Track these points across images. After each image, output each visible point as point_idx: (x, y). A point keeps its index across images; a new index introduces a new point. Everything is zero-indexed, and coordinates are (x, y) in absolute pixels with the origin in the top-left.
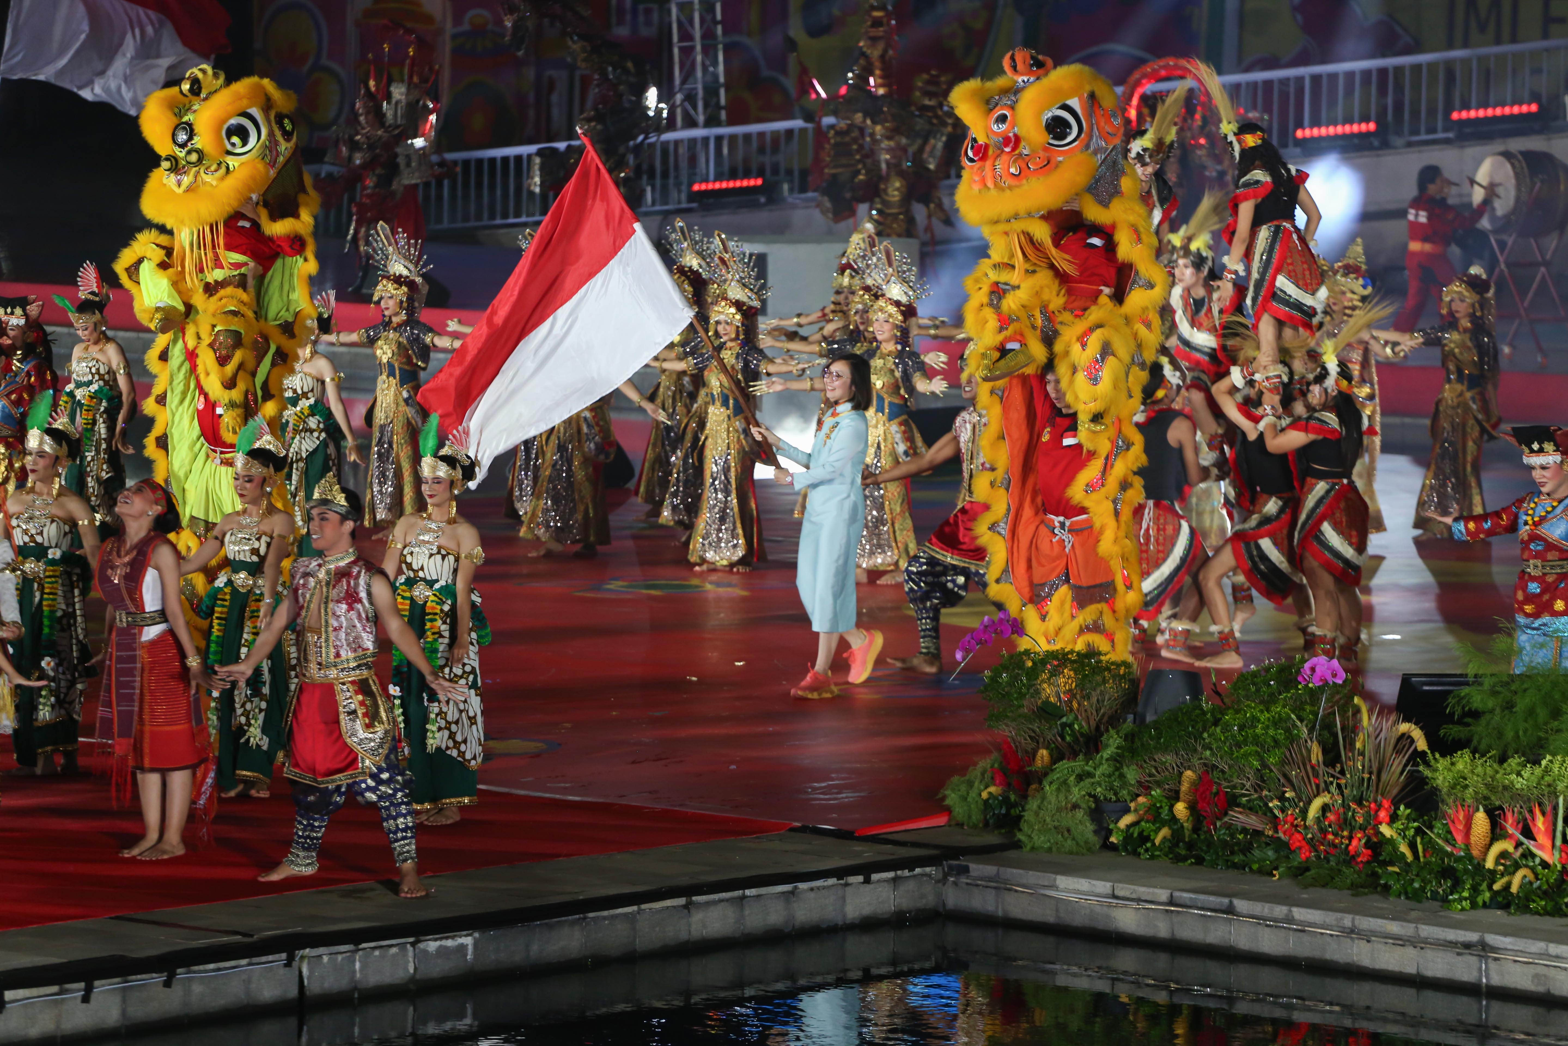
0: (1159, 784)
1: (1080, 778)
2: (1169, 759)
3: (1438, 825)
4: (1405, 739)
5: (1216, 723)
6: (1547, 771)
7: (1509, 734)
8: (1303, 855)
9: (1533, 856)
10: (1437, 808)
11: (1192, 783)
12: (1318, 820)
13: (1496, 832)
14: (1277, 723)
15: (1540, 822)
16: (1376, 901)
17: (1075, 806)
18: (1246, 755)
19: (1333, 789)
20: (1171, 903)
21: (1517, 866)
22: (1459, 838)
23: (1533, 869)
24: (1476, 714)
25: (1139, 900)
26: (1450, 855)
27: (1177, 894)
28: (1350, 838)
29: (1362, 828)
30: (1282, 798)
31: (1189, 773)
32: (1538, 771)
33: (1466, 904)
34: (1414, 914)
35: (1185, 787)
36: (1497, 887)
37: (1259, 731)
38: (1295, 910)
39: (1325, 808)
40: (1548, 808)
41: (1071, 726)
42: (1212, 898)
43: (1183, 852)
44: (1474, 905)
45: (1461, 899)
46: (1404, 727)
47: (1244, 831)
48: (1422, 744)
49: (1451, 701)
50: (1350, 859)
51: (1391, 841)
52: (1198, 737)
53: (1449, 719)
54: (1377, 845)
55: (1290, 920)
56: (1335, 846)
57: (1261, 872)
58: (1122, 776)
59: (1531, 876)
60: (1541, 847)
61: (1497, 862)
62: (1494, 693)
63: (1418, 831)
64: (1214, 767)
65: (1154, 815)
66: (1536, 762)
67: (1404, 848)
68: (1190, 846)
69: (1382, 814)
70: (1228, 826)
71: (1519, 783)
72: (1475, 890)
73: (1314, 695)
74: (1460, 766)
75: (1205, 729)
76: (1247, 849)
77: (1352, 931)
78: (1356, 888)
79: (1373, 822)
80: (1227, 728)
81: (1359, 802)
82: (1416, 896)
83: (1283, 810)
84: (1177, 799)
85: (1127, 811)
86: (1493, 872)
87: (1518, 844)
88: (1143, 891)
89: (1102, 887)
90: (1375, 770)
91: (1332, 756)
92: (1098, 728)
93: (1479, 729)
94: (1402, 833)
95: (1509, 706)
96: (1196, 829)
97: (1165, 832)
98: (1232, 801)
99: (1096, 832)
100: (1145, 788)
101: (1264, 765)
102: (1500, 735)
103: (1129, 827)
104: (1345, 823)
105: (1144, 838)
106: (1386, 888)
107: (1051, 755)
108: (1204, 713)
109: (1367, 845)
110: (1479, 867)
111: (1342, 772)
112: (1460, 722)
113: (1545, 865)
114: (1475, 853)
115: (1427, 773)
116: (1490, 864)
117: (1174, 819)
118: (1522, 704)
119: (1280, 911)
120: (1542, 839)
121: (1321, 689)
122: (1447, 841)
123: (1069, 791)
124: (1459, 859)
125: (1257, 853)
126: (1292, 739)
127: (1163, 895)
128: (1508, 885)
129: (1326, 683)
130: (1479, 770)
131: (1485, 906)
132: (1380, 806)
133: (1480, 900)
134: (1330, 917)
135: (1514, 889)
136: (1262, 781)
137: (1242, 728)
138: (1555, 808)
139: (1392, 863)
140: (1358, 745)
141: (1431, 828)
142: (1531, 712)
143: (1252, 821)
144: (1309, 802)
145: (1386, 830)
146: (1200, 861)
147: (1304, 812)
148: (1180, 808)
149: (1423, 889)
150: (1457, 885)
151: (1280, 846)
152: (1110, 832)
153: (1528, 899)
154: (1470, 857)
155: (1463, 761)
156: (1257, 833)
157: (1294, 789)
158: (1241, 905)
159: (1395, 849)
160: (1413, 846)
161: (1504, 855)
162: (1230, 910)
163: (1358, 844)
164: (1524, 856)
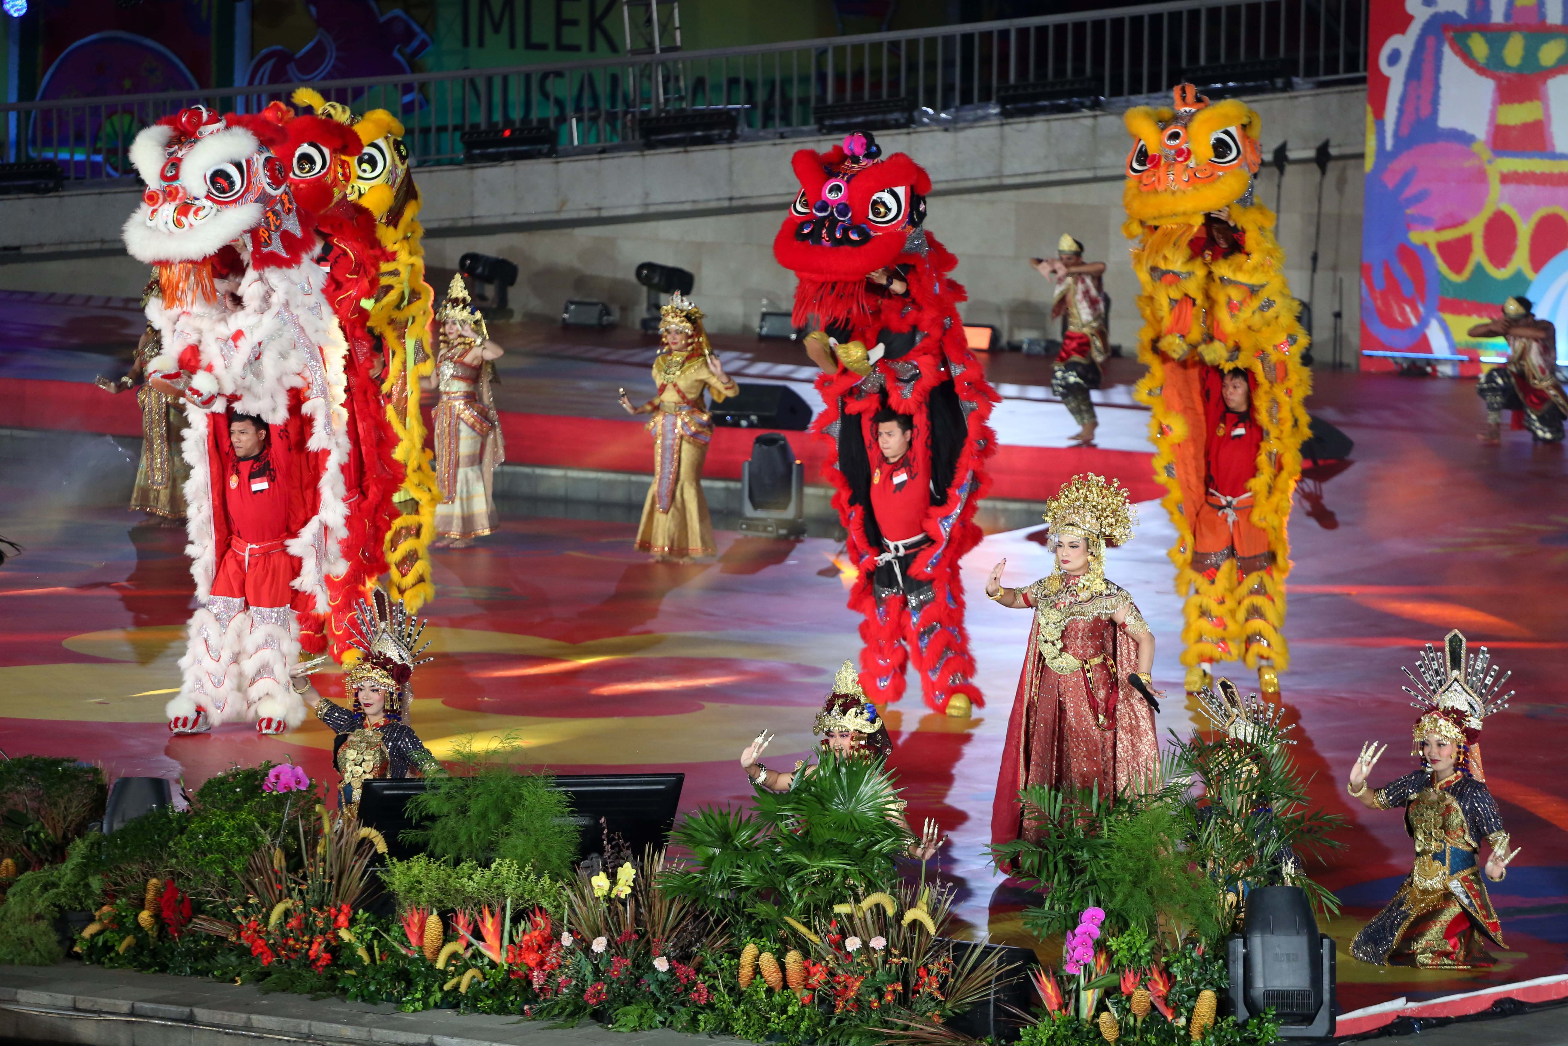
0: (125, 893)
1: (45, 888)
2: (135, 868)
3: (395, 928)
4: (365, 844)
5: (182, 831)
6: (497, 874)
7: (463, 839)
8: (266, 961)
9: (482, 956)
10: (393, 912)
11: (157, 891)
12: (281, 926)
13: (448, 933)
14: (242, 830)
15: (489, 925)
16: (334, 1006)
17: (39, 917)
18: (210, 863)
19: (295, 894)
20: (132, 1014)
21: (467, 967)
22: (414, 940)
23: (481, 969)
24: (433, 818)
25: (99, 1012)
26: (405, 957)
27: (138, 1005)
28: (310, 943)
29: (323, 932)
30: (245, 905)
31: (153, 881)
32: (488, 874)
33: (419, 1005)
34: (368, 1017)
35: (150, 896)
36: (446, 987)
37: (224, 838)
38: (254, 1017)
39: (287, 913)
40: (497, 910)
41: (37, 834)
42: (173, 1008)
43: (147, 960)
44: (426, 1007)
45: (414, 1000)
46: (365, 832)
47: (208, 937)
48: (381, 847)
49: (409, 805)
50: (310, 963)
51: (349, 945)
52: (163, 845)
53: (408, 824)
54: (336, 949)
55: (249, 1027)
56: (296, 951)
57: (222, 979)
58: (87, 886)
59: (480, 977)
60: (490, 948)
61: (448, 963)
62: (449, 797)
63: (375, 934)
64: (180, 875)
65: (118, 924)
66: (486, 865)
67: (362, 952)
68: (154, 954)
69: (342, 919)
70: (193, 934)
71: (470, 886)
72: (427, 990)
73: (279, 802)
74: (415, 871)
75: (171, 837)
76: (210, 954)
77: (308, 1037)
78: (316, 993)
79: (333, 924)
80: (193, 836)
81: (320, 908)
82: (371, 999)
83: (246, 916)
84: (142, 907)
85: (91, 920)
86: (444, 973)
87: (469, 945)
88: (103, 1003)
89: (64, 999)
90: (335, 873)
91: (295, 862)
92: (65, 836)
93: (436, 831)
94: (360, 937)
95: (463, 810)
96: (160, 938)
97: (129, 940)
98: (197, 908)
99: (60, 942)
100: (110, 896)
101: (228, 872)
102: (455, 839)
103: (93, 936)
104: (307, 928)
105: (108, 948)
106: (344, 991)
107: (16, 865)
108: (170, 821)
109: (329, 949)
110: (431, 967)
111: (304, 878)
112: (418, 826)
113: (493, 965)
114: (428, 954)
115: (384, 877)
116: (440, 965)
117: (138, 927)
118: (475, 808)
119: (239, 1018)
120: (490, 938)
121: (286, 796)
122: (402, 943)
123: (33, 902)
124: (413, 961)
125: (220, 959)
126: (256, 845)
127: (124, 1006)
128: (456, 988)
129: (290, 790)
130: (434, 874)
131: (436, 1006)
132: (340, 910)
133: (431, 1001)
134: (289, 1023)
135: (463, 989)
136: (226, 889)
137: (206, 837)
138: (503, 909)
139: (349, 967)
140: (319, 850)
141: (387, 931)
142: (483, 816)
143: (218, 928)
144: (272, 907)
145: (345, 935)
146: (164, 969)
147: (267, 917)
148: (145, 916)
149: (378, 991)
150: (410, 985)
151: (243, 952)
152: (73, 942)
153: (476, 999)
154: (423, 959)
155: (418, 865)
156: (222, 939)
157: (258, 895)
158: (201, 1013)
159: (353, 954)
160: (370, 949)
161: (454, 956)
162: (191, 1019)
163: (318, 948)
164: (474, 956)
